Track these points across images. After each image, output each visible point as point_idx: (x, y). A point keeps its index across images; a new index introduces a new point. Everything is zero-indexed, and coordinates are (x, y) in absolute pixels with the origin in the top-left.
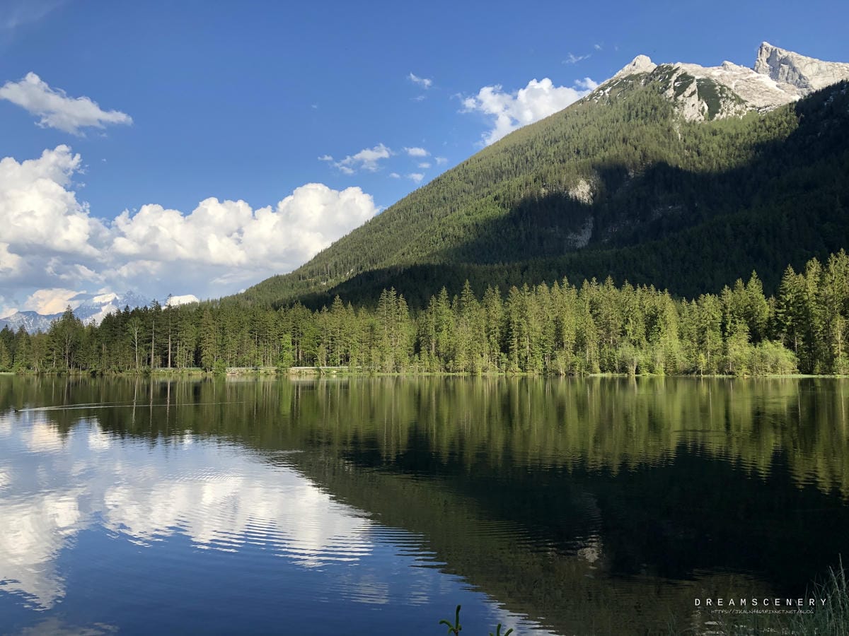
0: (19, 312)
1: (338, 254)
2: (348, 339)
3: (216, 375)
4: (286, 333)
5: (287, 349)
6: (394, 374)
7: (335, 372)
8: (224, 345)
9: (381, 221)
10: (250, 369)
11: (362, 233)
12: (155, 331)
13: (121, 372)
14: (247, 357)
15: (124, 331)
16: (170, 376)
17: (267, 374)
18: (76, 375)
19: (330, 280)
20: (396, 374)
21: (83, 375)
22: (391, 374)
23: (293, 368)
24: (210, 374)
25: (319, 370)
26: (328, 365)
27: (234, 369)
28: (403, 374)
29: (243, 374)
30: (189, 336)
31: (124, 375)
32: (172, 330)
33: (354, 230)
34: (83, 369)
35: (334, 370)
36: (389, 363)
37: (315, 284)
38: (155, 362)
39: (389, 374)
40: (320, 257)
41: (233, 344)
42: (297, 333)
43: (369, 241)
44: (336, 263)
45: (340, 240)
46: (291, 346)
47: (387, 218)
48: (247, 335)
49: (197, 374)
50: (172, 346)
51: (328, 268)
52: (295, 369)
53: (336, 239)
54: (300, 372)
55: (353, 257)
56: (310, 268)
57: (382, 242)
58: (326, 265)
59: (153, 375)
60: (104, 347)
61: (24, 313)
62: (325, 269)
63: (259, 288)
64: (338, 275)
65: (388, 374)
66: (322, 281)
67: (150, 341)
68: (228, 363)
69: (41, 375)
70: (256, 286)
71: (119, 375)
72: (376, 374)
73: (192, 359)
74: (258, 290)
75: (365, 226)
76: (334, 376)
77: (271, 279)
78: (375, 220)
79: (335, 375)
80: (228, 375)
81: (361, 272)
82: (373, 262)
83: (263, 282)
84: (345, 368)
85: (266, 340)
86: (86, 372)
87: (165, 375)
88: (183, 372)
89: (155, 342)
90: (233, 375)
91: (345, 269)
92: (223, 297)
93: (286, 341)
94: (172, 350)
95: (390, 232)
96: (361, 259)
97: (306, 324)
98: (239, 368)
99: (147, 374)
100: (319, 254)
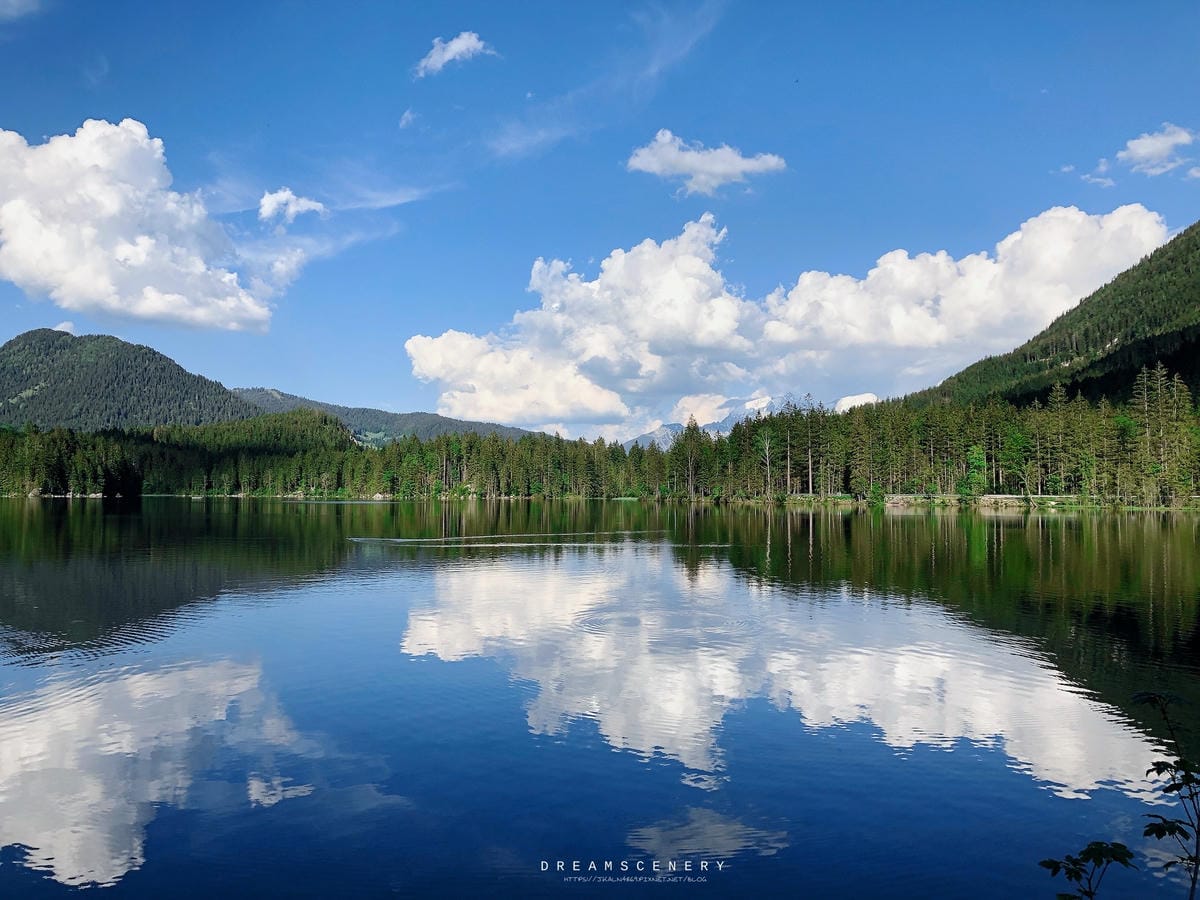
0: (663, 425)
1: (1091, 316)
2: (1077, 451)
3: (871, 505)
4: (976, 444)
5: (978, 468)
6: (1158, 509)
7: (1053, 503)
8: (884, 462)
9: (1170, 254)
10: (920, 498)
11: (1134, 278)
12: (791, 445)
13: (748, 498)
14: (916, 480)
15: (752, 445)
16: (810, 506)
17: (946, 505)
18: (698, 502)
19: (1076, 359)
20: (1162, 509)
21: (705, 502)
22: (1155, 509)
23: (987, 497)
24: (862, 504)
25: (1027, 500)
26: (1043, 492)
27: (898, 497)
28: (1176, 509)
29: (910, 505)
30: (835, 450)
31: (752, 503)
32: (812, 443)
33: (1120, 275)
34: (706, 495)
35: (1052, 501)
36: (1150, 490)
37: (1051, 367)
38: (792, 486)
39: (1151, 510)
40: (1059, 324)
41: (898, 461)
42: (993, 443)
43: (1149, 290)
44: (1087, 330)
45: (1096, 294)
46: (985, 463)
47: (1183, 247)
48: (916, 447)
49: (846, 504)
50: (814, 463)
51: (1074, 340)
52: (988, 499)
53: (1088, 293)
54: (996, 503)
55: (1118, 319)
56: (1041, 342)
57: (1173, 289)
58: (1070, 336)
59: (789, 503)
60: (730, 465)
61: (668, 426)
62: (1067, 341)
63: (963, 378)
64: (1091, 349)
65: (1148, 509)
66: (1062, 360)
67: (784, 458)
68: (890, 488)
69: (662, 501)
70: (958, 375)
71: (747, 502)
72: (1125, 508)
73: (840, 483)
74: (959, 381)
75: (1140, 265)
76: (1053, 510)
77: (980, 363)
78: (1160, 253)
79: (1053, 507)
80: (888, 505)
81: (1130, 342)
82: (1154, 322)
83: (968, 368)
84: (1073, 497)
85: (945, 455)
86: (708, 499)
87: (803, 504)
88: (826, 501)
89: (791, 459)
90: (897, 506)
91: (1103, 339)
92: (909, 394)
93: (975, 455)
94: (813, 469)
95: (1187, 271)
96: (1132, 319)
97: (1009, 429)
98: (904, 496)
99: (780, 503)
100: (1058, 319)
